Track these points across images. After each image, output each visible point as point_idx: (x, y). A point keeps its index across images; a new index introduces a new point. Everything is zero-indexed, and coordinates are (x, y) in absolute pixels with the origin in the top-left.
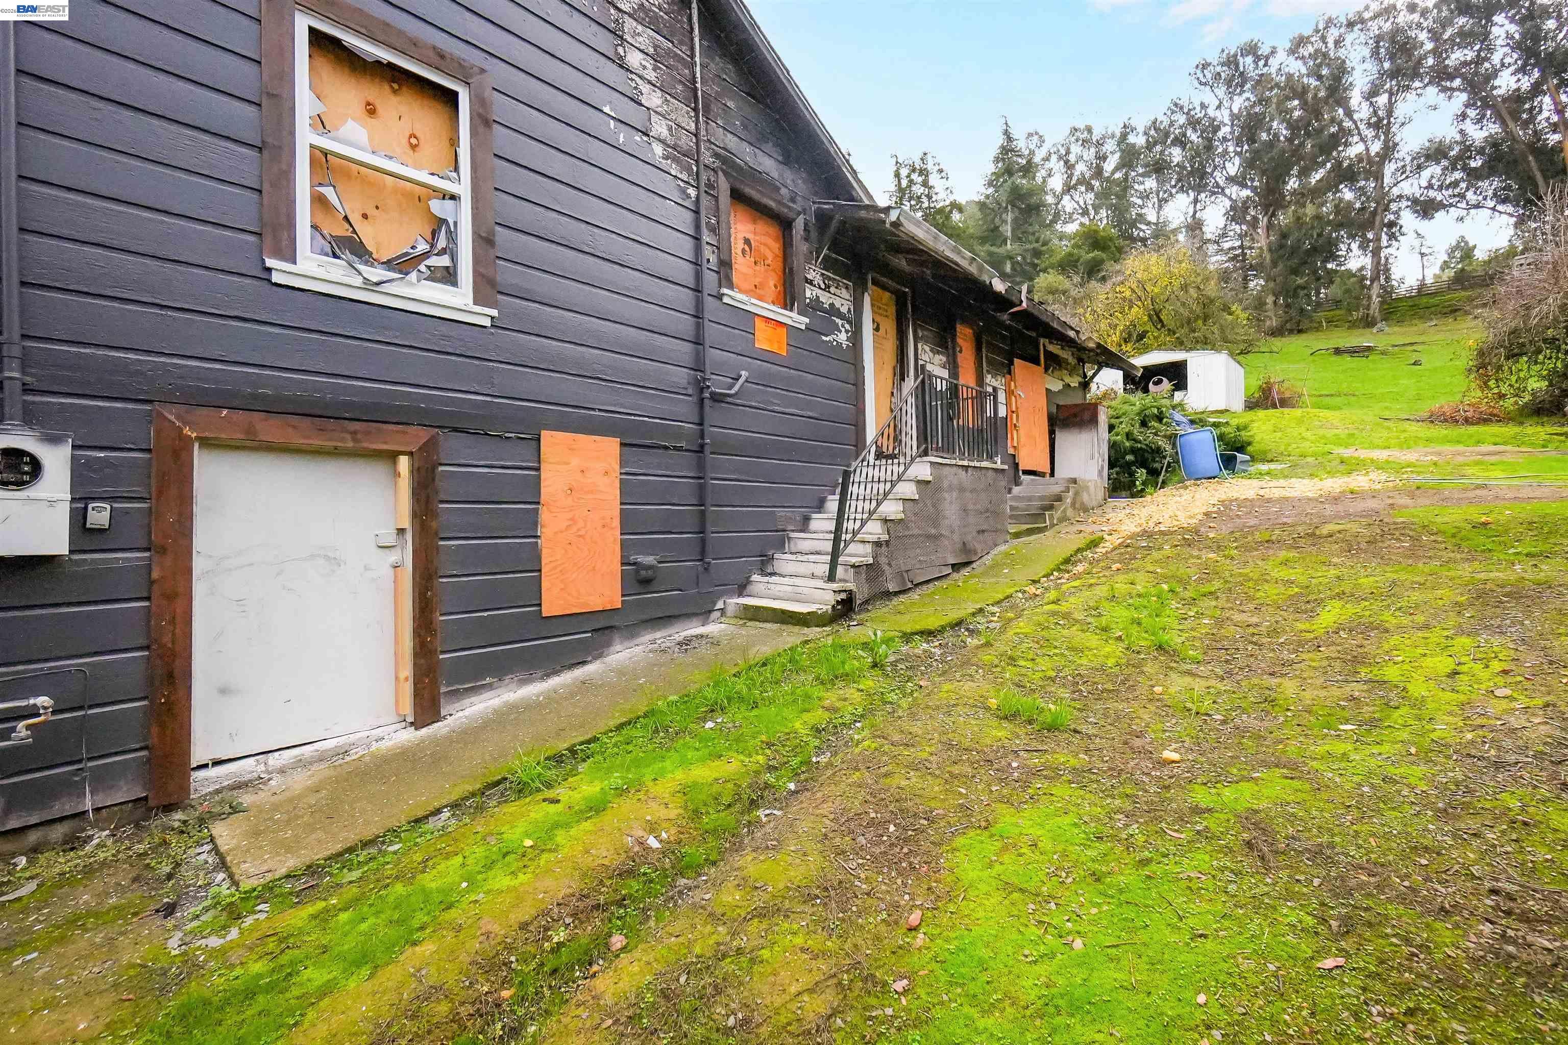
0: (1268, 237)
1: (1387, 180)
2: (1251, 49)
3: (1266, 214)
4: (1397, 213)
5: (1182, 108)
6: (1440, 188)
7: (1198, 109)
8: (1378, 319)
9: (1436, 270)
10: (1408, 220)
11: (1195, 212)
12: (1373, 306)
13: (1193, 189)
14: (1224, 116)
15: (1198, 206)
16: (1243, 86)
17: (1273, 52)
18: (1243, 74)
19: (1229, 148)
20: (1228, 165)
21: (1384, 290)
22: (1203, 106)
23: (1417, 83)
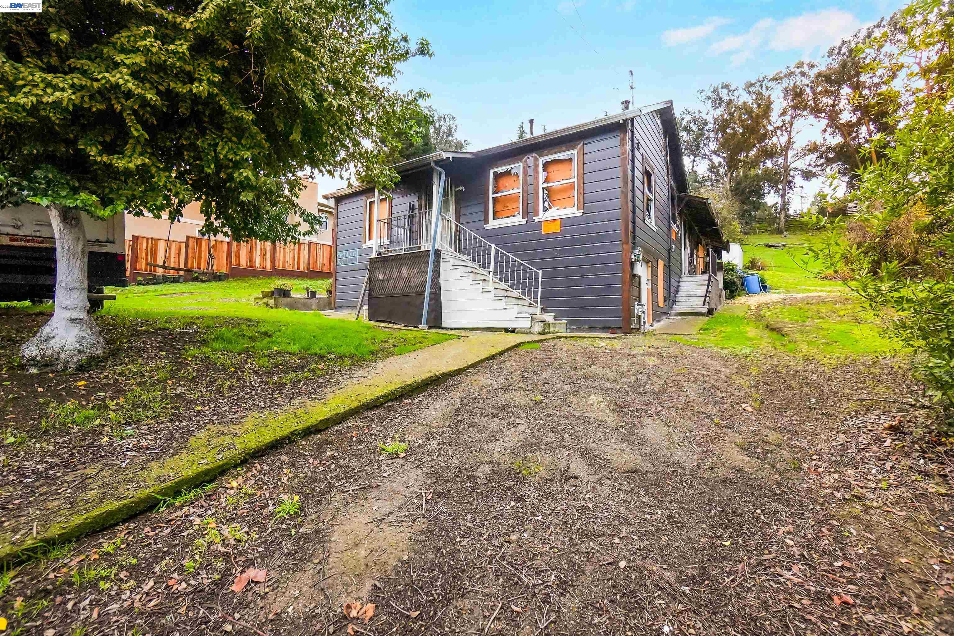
0: (730, 183)
1: (790, 160)
2: (726, 86)
3: (729, 171)
4: (793, 177)
5: (689, 112)
6: (815, 166)
7: (697, 113)
8: (784, 230)
9: (808, 205)
10: (798, 180)
12: (781, 223)
14: (710, 118)
16: (720, 104)
17: (736, 89)
18: (721, 98)
19: (712, 135)
20: (711, 144)
21: (786, 215)
22: (700, 112)
23: (805, 113)
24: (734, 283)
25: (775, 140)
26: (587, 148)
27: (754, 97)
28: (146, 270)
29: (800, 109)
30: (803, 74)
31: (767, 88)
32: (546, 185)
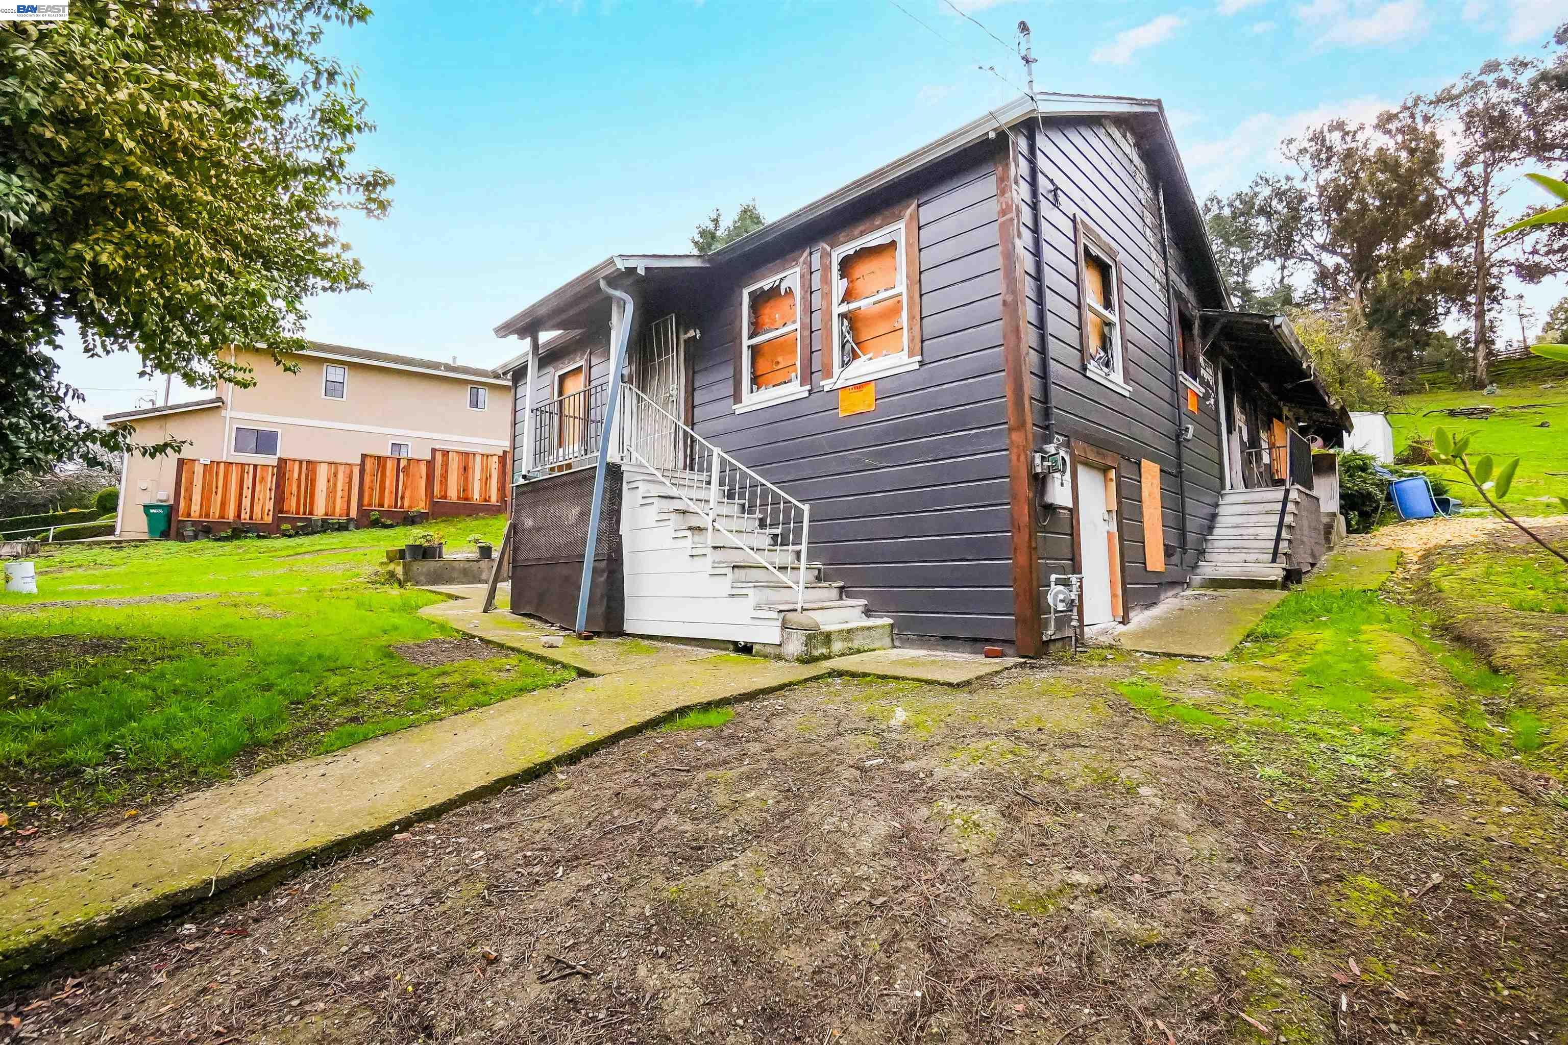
0: (1362, 301)
1: (1488, 246)
2: (1339, 126)
3: (1359, 280)
4: (1499, 278)
5: (1267, 181)
6: (1547, 253)
7: (1283, 181)
8: (1487, 381)
9: (1537, 331)
10: (1511, 284)
11: (1283, 278)
12: (1479, 369)
13: (1280, 256)
14: (1310, 188)
15: (1286, 272)
16: (1328, 159)
17: (1362, 128)
18: (1330, 149)
19: (1317, 217)
20: (1316, 234)
21: (1490, 353)
22: (1288, 178)
23: (1514, 155)
24: (1369, 496)
25: (1452, 213)
26: (927, 213)
27: (1399, 138)
28: (298, 513)
29: (1502, 148)
30: (1503, 84)
31: (1426, 119)
32: (844, 308)
